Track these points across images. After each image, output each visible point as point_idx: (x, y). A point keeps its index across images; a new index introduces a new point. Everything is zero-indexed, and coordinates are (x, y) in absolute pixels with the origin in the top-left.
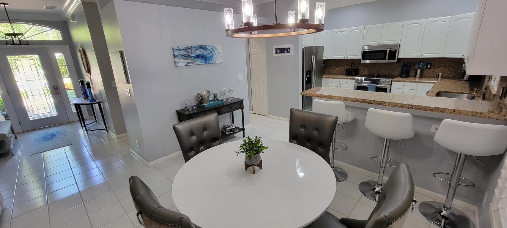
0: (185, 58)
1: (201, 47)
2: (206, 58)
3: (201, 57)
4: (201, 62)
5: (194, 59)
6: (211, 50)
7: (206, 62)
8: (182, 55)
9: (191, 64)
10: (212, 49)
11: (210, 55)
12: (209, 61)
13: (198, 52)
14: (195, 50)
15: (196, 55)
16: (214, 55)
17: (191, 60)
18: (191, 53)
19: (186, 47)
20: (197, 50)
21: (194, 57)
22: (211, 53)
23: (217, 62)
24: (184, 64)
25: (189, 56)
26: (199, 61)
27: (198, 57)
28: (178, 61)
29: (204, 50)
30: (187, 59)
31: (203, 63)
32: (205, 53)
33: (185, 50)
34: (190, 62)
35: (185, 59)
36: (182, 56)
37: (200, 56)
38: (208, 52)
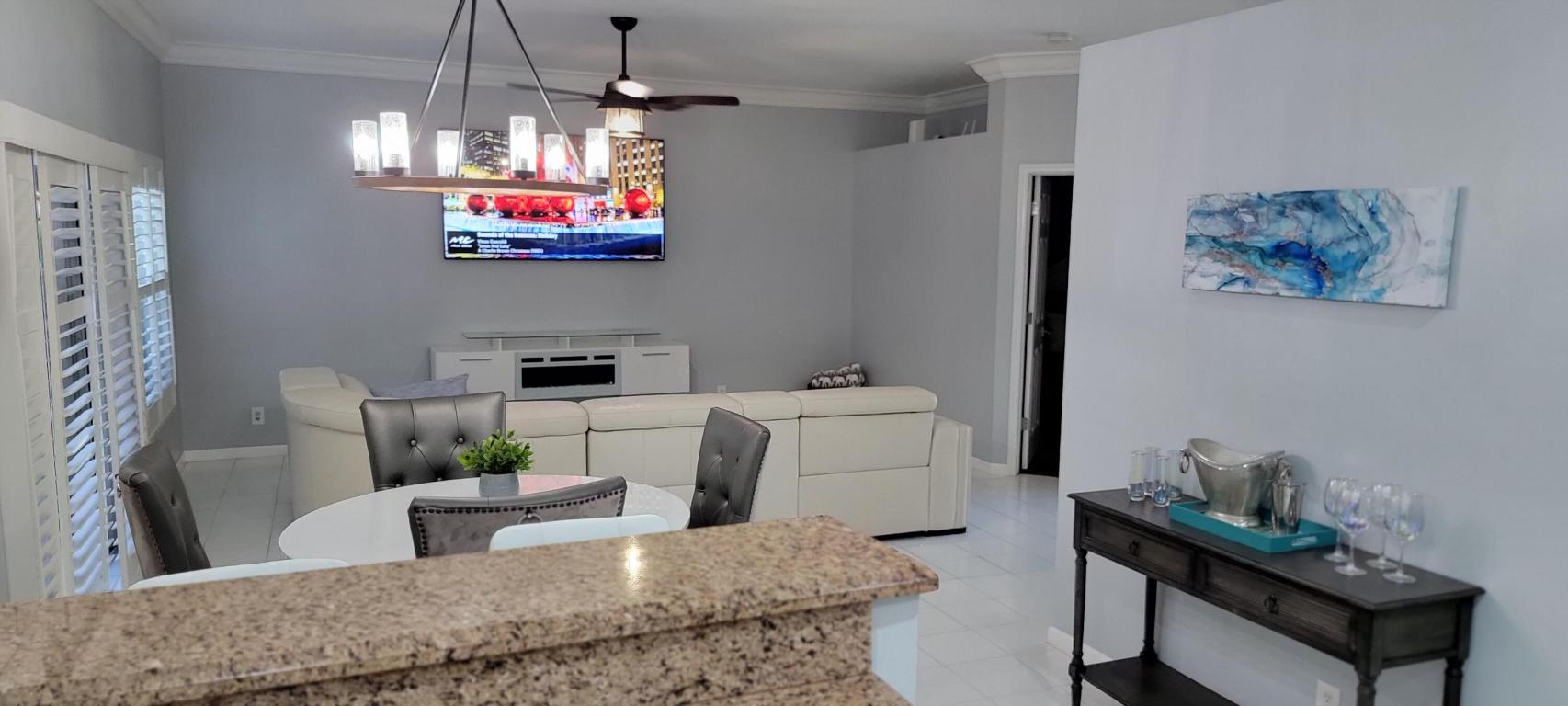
0: (1223, 253)
1: (1311, 202)
2: (1324, 264)
3: (1297, 256)
4: (1291, 286)
5: (1259, 263)
6: (1364, 218)
7: (1320, 287)
8: (1214, 239)
9: (1238, 287)
10: (1372, 212)
11: (1353, 247)
12: (1339, 282)
13: (1287, 230)
14: (1272, 215)
15: (1274, 241)
16: (1374, 248)
17: (1243, 266)
18: (1252, 233)
19: (1234, 198)
20: (1282, 213)
21: (1262, 253)
22: (1357, 236)
23: (1389, 298)
24: (1212, 283)
25: (1241, 248)
26: (1284, 275)
27: (1281, 252)
28: (1193, 264)
29: (1318, 216)
30: (1231, 259)
31: (1302, 290)
32: (1324, 233)
33: (1229, 213)
34: (1241, 274)
35: (1219, 257)
36: (1213, 244)
37: (1295, 249)
38: (1340, 230)
